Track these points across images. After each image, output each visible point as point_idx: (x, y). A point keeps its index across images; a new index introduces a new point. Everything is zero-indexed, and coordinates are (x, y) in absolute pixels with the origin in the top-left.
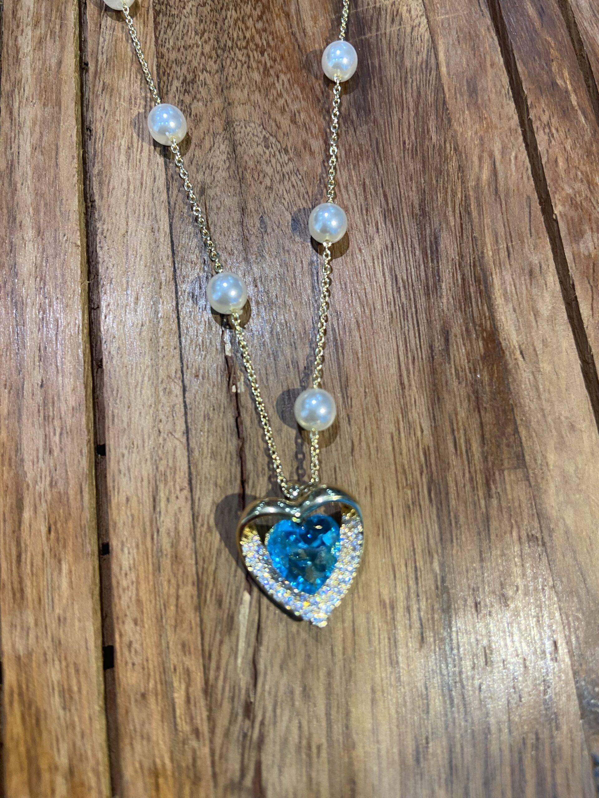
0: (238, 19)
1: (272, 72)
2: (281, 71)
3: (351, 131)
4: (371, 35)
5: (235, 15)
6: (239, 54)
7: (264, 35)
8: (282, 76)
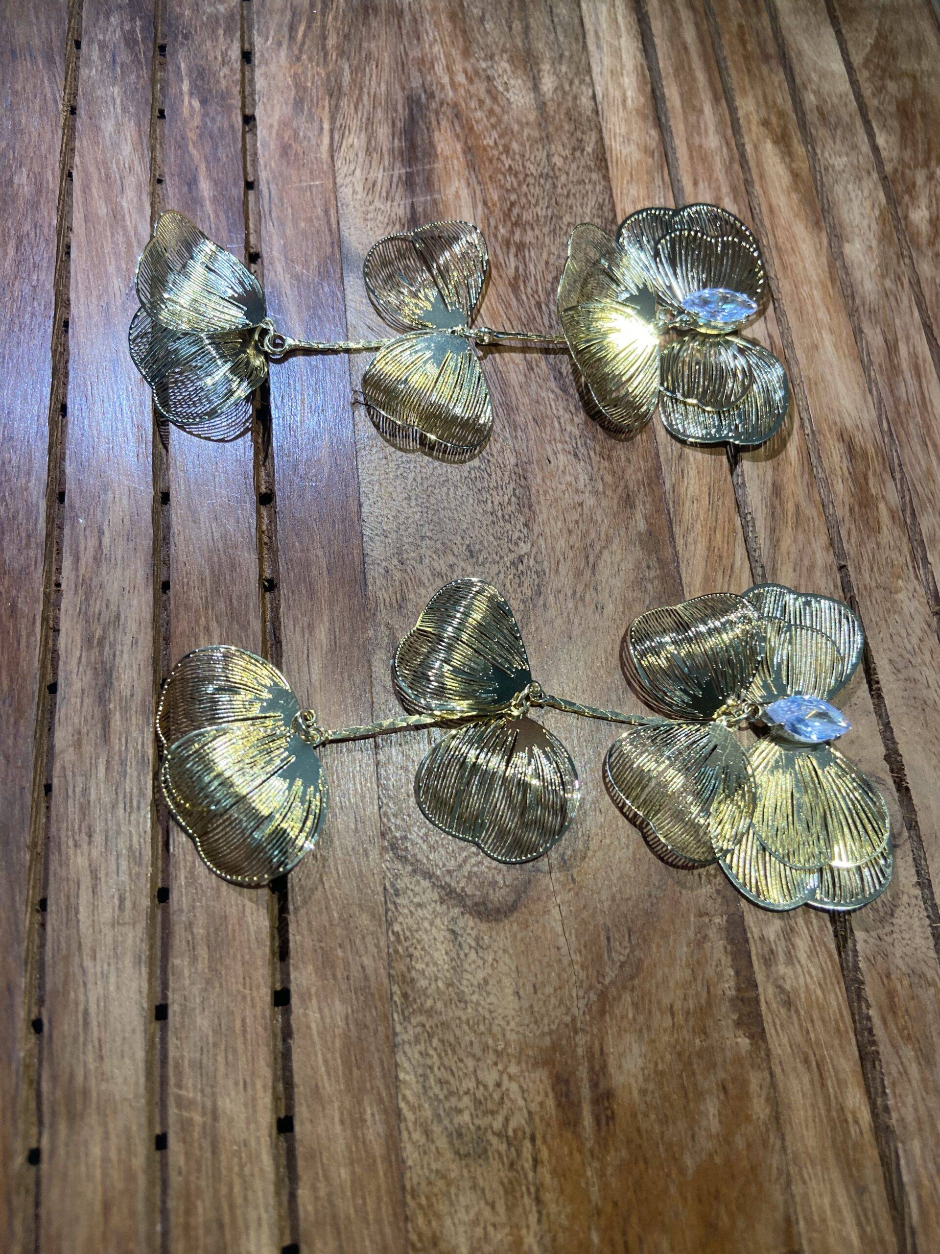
0: (535, 206)
1: (501, 148)
2: (492, 148)
3: (427, 84)
4: (400, 171)
5: (538, 209)
6: (533, 169)
7: (508, 186)
8: (491, 143)
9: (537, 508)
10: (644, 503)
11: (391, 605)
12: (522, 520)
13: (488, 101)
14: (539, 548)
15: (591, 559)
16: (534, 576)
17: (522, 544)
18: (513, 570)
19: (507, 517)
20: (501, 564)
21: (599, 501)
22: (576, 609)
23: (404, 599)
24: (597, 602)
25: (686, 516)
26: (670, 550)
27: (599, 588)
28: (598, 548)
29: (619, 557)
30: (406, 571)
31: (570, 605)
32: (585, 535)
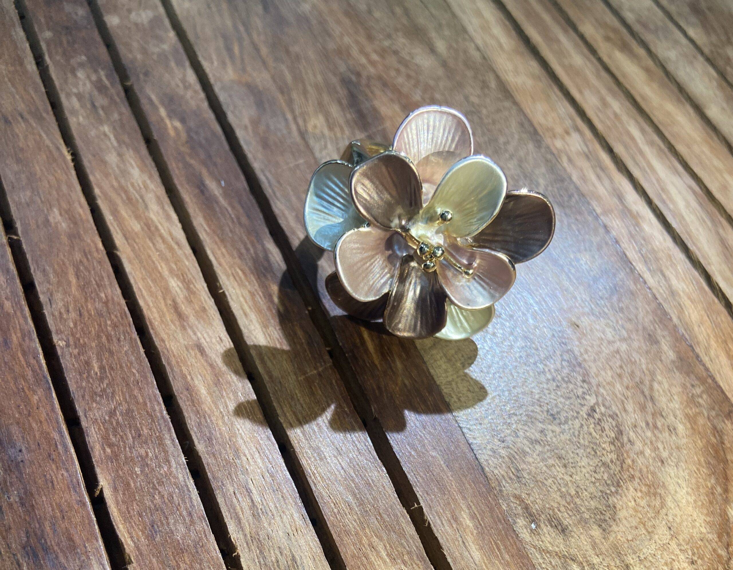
9: (585, 365)
10: (664, 337)
11: (511, 478)
12: (580, 378)
13: (403, 69)
14: (602, 396)
15: (647, 393)
16: (610, 420)
17: (588, 397)
18: (592, 420)
19: (566, 379)
20: (580, 418)
21: (630, 345)
22: (655, 436)
23: (518, 470)
24: (668, 426)
25: (701, 338)
26: (701, 367)
27: (663, 414)
28: (647, 383)
29: (666, 386)
30: (508, 447)
31: (649, 434)
32: (632, 374)
